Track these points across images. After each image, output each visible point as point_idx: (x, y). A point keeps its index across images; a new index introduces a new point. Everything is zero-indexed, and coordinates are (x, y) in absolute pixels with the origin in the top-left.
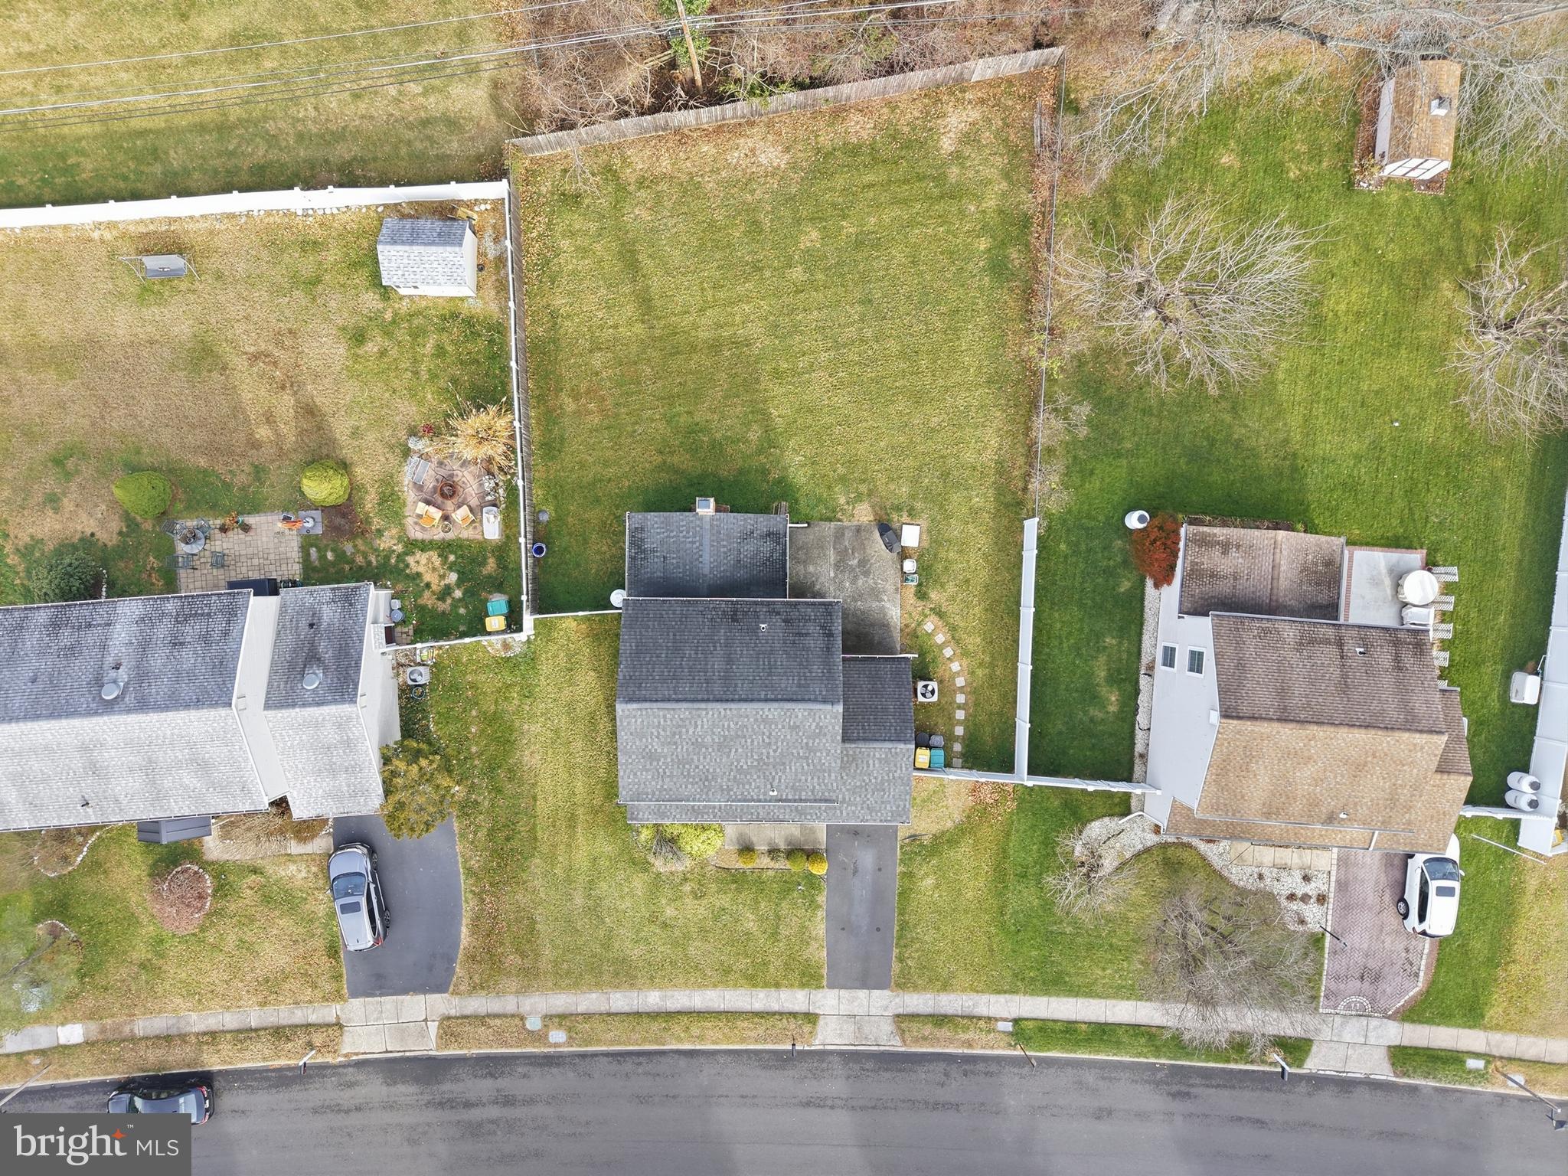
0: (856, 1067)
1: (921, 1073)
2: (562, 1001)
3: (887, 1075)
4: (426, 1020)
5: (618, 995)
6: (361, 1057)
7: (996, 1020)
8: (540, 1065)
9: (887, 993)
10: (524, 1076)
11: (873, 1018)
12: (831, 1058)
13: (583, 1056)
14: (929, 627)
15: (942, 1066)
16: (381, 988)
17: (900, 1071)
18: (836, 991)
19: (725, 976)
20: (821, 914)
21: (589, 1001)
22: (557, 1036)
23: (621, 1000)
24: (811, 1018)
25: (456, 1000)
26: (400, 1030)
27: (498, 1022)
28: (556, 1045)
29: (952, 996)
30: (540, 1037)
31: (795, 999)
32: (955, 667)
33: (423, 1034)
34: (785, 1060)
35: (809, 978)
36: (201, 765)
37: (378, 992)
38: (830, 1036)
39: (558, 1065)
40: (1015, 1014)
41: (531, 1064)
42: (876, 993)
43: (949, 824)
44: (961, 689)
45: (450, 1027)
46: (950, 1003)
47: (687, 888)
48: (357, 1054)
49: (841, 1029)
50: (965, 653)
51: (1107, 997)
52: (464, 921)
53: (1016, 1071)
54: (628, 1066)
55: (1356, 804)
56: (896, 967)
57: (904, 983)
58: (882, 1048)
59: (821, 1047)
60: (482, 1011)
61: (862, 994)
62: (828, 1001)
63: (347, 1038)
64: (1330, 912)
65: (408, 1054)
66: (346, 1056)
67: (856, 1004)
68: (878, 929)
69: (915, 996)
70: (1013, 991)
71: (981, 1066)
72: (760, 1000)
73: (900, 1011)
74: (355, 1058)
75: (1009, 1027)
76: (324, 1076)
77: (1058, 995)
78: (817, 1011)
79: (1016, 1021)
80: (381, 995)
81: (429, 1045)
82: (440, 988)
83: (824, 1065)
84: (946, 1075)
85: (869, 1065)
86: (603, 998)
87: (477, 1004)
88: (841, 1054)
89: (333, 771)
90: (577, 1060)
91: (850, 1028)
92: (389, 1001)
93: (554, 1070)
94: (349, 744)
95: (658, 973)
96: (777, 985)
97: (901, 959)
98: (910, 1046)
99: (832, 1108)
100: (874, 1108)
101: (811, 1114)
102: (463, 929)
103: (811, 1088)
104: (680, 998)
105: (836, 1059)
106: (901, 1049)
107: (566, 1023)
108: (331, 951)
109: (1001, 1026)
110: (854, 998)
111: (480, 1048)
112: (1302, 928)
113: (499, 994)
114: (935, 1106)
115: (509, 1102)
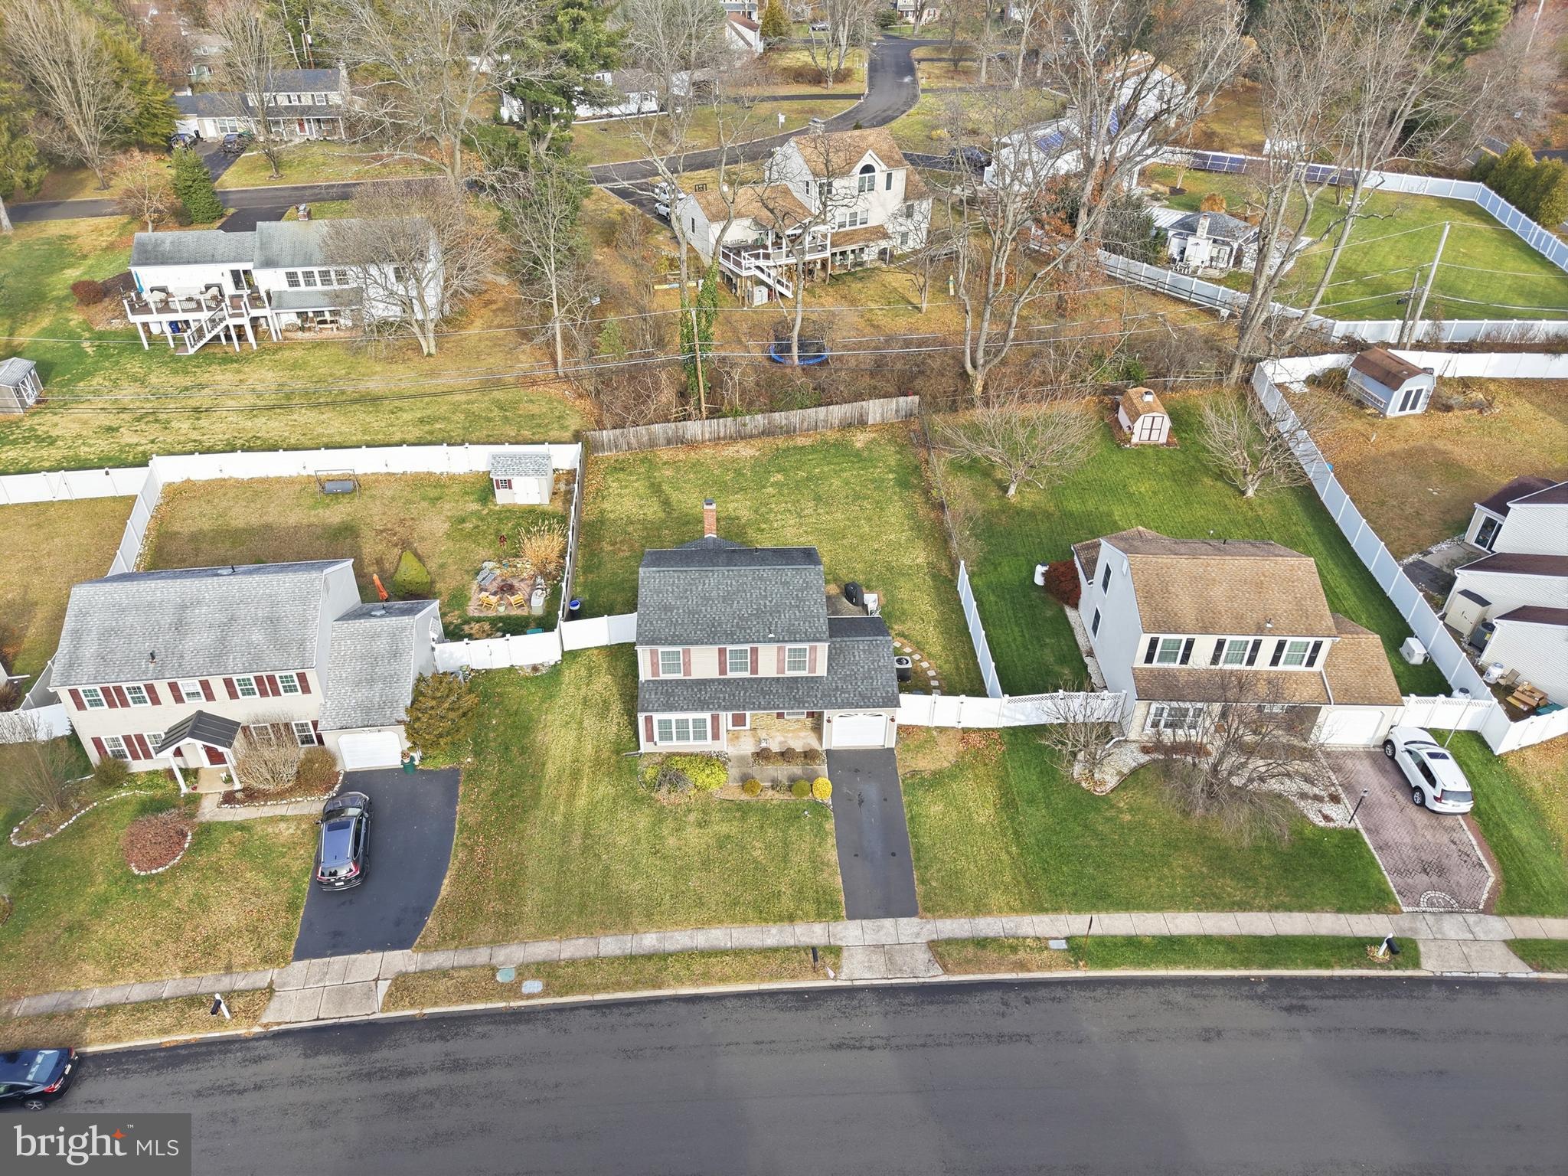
0: (896, 1002)
1: (974, 1003)
2: (542, 950)
3: (933, 1008)
4: (377, 980)
5: (609, 939)
6: (283, 1027)
7: (1047, 939)
8: (507, 1023)
9: (915, 920)
10: (484, 1036)
11: (904, 947)
12: (862, 995)
13: (560, 1009)
15: (996, 995)
16: (334, 946)
17: (948, 1003)
18: (858, 921)
19: (732, 911)
20: (832, 841)
21: (575, 948)
22: (532, 986)
23: (610, 945)
24: (833, 951)
25: (418, 956)
26: (343, 994)
27: (463, 973)
28: (530, 996)
29: (989, 919)
30: (513, 990)
31: (814, 933)
32: (925, 665)
33: (369, 993)
34: (806, 1000)
35: (825, 909)
36: (273, 623)
37: (329, 952)
38: (857, 970)
39: (528, 1021)
40: (1067, 933)
41: (495, 1023)
42: (903, 921)
43: (946, 764)
44: (934, 678)
45: (403, 985)
46: (989, 926)
47: (692, 817)
48: (279, 1024)
49: (869, 961)
50: (930, 656)
51: (1161, 909)
52: (448, 874)
53: (1088, 994)
54: (614, 1017)
56: (919, 889)
57: (933, 909)
58: (921, 980)
59: (849, 983)
60: (448, 964)
61: (888, 923)
62: (851, 933)
63: (274, 1004)
64: (1346, 801)
65: (342, 1020)
66: (266, 1026)
67: (881, 933)
68: (893, 854)
69: (948, 922)
70: (1057, 910)
72: (774, 935)
73: (935, 937)
74: (276, 1028)
75: (1063, 945)
76: (230, 1051)
77: (1107, 910)
78: (839, 943)
79: (1068, 939)
80: (331, 955)
81: (374, 1009)
82: (403, 943)
83: (855, 1003)
84: (1006, 1004)
85: (910, 999)
86: (591, 943)
87: (441, 959)
88: (875, 990)
89: (371, 681)
90: (553, 1015)
91: (879, 960)
92: (339, 960)
93: (522, 1028)
94: (395, 654)
96: (792, 919)
97: (924, 881)
98: (953, 973)
99: (871, 1048)
100: (924, 1046)
101: (846, 1057)
102: (446, 882)
103: (841, 1028)
104: (680, 939)
105: (868, 996)
106: (944, 978)
107: (545, 969)
108: (292, 907)
109: (1053, 944)
110: (880, 928)
111: (436, 1004)
112: (1332, 825)
113: (471, 946)
114: (1001, 1038)
115: (458, 1066)
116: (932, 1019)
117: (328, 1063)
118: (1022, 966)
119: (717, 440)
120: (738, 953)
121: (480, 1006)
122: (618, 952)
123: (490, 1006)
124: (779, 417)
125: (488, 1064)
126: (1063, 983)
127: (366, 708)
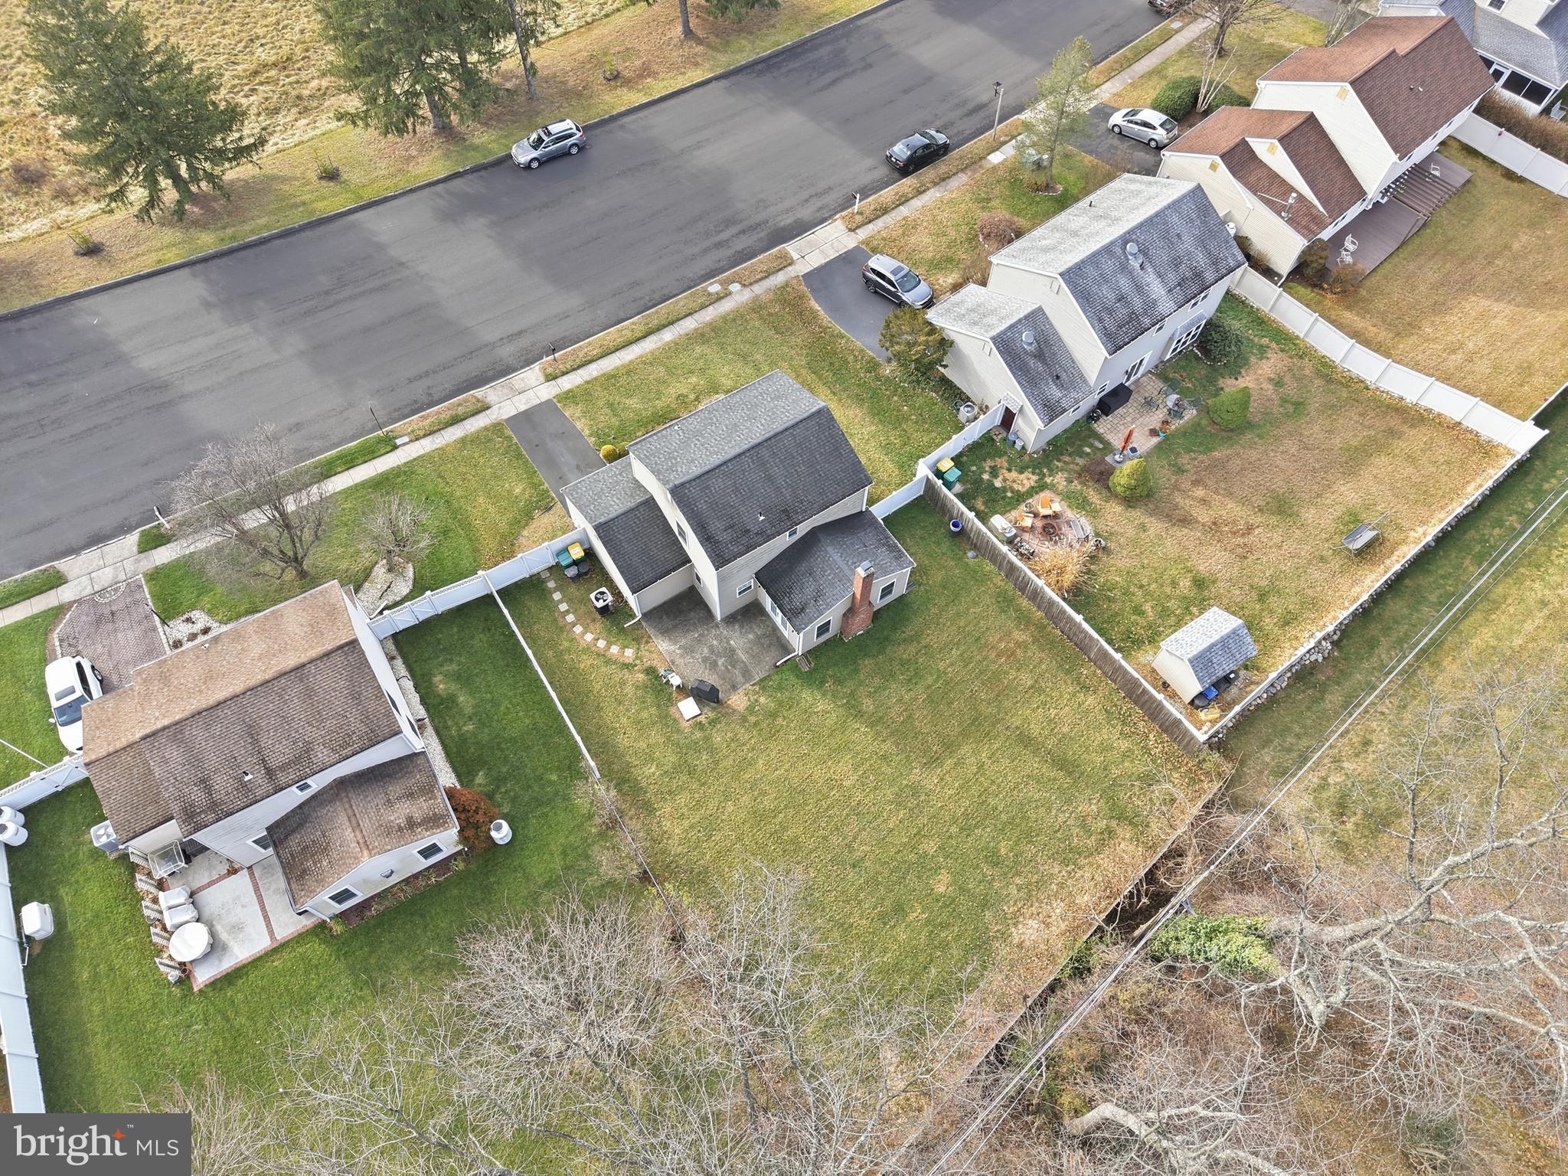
0: (499, 368)
1: (449, 386)
2: (726, 306)
3: (474, 374)
4: (803, 257)
5: (692, 326)
6: (826, 224)
7: (411, 441)
8: (712, 271)
9: (505, 417)
12: (521, 364)
13: (690, 288)
14: (629, 653)
15: (436, 397)
17: (466, 381)
18: (543, 400)
19: (629, 370)
20: (587, 432)
21: (709, 314)
22: (715, 288)
23: (689, 325)
24: (551, 378)
25: (793, 274)
26: (814, 246)
27: (758, 277)
28: (711, 284)
29: (454, 438)
30: (725, 283)
31: (567, 383)
32: (589, 637)
33: (799, 250)
35: (569, 397)
36: (1047, 250)
38: (532, 375)
39: (702, 276)
40: (398, 452)
42: (513, 413)
43: (525, 533)
44: (574, 625)
45: (787, 262)
46: (453, 434)
47: (692, 397)
48: (830, 223)
49: (525, 382)
50: (587, 650)
54: (657, 296)
55: (198, 657)
56: (509, 433)
57: (497, 428)
58: (488, 386)
59: (532, 366)
60: (772, 277)
61: (523, 408)
62: (546, 392)
63: (842, 227)
64: (164, 641)
65: (800, 238)
66: (836, 220)
67: (524, 400)
68: (537, 445)
69: (482, 425)
70: (409, 463)
71: (406, 411)
72: (594, 370)
73: (488, 412)
74: (829, 221)
75: (399, 442)
76: (838, 206)
77: (372, 478)
78: (549, 383)
79: (395, 447)
80: (841, 255)
81: (792, 248)
82: (808, 276)
83: (523, 358)
84: (430, 395)
85: (491, 373)
87: (779, 279)
88: (515, 370)
89: (972, 309)
90: (692, 284)
91: (519, 386)
93: (703, 272)
95: (676, 347)
96: (588, 383)
98: (467, 395)
99: (502, 339)
100: (471, 353)
101: (516, 328)
102: (819, 308)
103: (525, 342)
104: (649, 345)
105: (518, 367)
106: (473, 391)
107: (716, 299)
109: (406, 439)
110: (527, 402)
112: (185, 616)
114: (427, 374)
115: (719, 245)
116: (472, 367)
117: (787, 220)
125: (706, 251)
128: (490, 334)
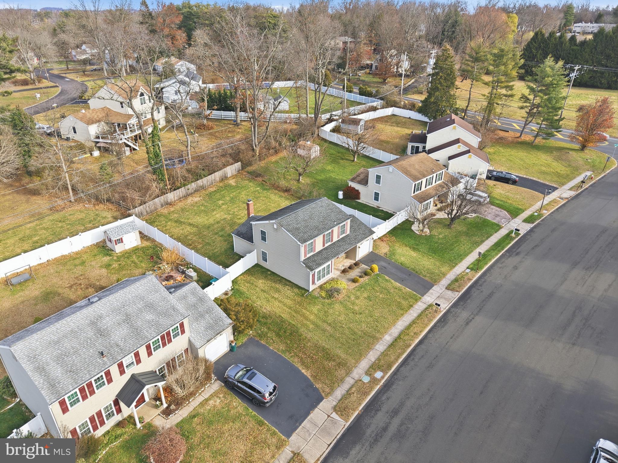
1: (473, 294)
3: (469, 301)
4: (329, 416)
5: (377, 346)
7: (465, 271)
8: (388, 390)
9: (436, 286)
10: (388, 399)
11: (443, 293)
15: (474, 289)
16: (296, 421)
17: (469, 298)
18: (425, 295)
20: (393, 281)
21: (372, 356)
22: (378, 374)
23: (380, 347)
24: (431, 306)
25: (330, 398)
26: (324, 431)
27: (354, 389)
28: (383, 377)
29: (449, 275)
30: (374, 381)
33: (334, 422)
34: (444, 321)
35: (414, 298)
37: (298, 424)
39: (392, 384)
40: (465, 267)
41: (384, 393)
42: (434, 288)
45: (340, 410)
46: (451, 276)
49: (441, 302)
52: (300, 368)
53: (487, 276)
56: (427, 279)
57: (436, 281)
58: (457, 298)
59: (445, 310)
60: (344, 392)
61: (431, 291)
62: (428, 299)
63: (306, 456)
65: (338, 437)
67: (434, 294)
68: (410, 275)
69: (442, 282)
70: (456, 264)
71: (480, 282)
73: (445, 287)
75: (469, 270)
77: (465, 258)
78: (429, 303)
79: (468, 268)
80: (300, 424)
81: (342, 424)
82: (320, 399)
84: (479, 290)
85: (461, 303)
86: (374, 351)
87: (339, 393)
88: (452, 307)
90: (396, 377)
91: (443, 300)
92: (306, 423)
93: (394, 387)
96: (411, 306)
97: (425, 276)
98: (461, 291)
99: (473, 318)
100: (480, 309)
102: (303, 371)
103: (461, 320)
105: (452, 310)
106: (460, 294)
107: (374, 367)
108: (261, 424)
109: (467, 271)
110: (432, 293)
111: (360, 404)
113: (342, 380)
114: (489, 296)
115: (395, 412)
116: (472, 303)
117: (356, 451)
118: (470, 280)
119: (180, 200)
120: (413, 322)
121: (373, 393)
122: (385, 347)
123: (376, 390)
124: (200, 182)
126: (480, 278)
127: (210, 327)
128: (480, 320)
